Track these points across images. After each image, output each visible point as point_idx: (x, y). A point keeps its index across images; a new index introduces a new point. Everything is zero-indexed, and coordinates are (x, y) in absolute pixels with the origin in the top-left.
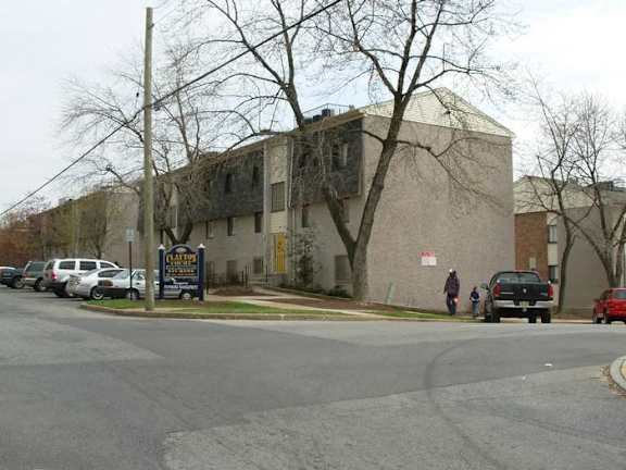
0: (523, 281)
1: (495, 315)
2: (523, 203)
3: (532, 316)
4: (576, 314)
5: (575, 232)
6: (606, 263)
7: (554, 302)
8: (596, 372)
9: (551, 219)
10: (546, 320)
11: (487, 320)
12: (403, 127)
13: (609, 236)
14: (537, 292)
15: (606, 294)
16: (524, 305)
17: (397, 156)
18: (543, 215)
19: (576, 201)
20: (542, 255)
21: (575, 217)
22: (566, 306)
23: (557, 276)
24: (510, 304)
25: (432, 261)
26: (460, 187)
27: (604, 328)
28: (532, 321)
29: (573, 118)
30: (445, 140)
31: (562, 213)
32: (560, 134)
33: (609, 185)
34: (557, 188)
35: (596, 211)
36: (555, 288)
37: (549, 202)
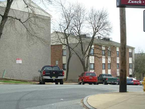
0: (54, 69)
1: (43, 82)
2: (54, 41)
3: (56, 82)
4: (72, 81)
5: (72, 52)
6: (83, 63)
7: (65, 77)
8: (78, 101)
9: (64, 47)
10: (62, 83)
11: (41, 83)
12: (10, 11)
13: (84, 54)
14: (58, 73)
15: (83, 74)
16: (54, 78)
17: (8, 22)
18: (61, 46)
19: (73, 41)
20: (61, 60)
21: (72, 47)
22: (69, 78)
23: (66, 67)
24: (49, 78)
25: (20, 62)
26: (31, 35)
27: (82, 86)
28: (57, 84)
29: (73, 11)
30: (26, 17)
31: (68, 45)
32: (68, 17)
33: (85, 36)
34: (66, 36)
35: (80, 45)
36: (65, 72)
37: (63, 41)
